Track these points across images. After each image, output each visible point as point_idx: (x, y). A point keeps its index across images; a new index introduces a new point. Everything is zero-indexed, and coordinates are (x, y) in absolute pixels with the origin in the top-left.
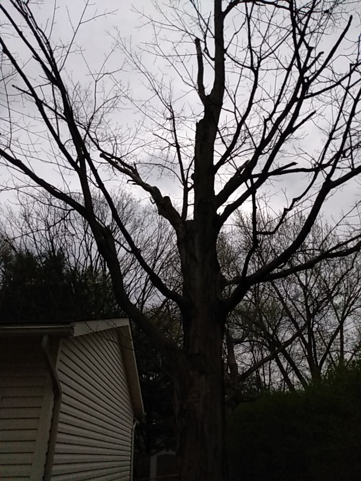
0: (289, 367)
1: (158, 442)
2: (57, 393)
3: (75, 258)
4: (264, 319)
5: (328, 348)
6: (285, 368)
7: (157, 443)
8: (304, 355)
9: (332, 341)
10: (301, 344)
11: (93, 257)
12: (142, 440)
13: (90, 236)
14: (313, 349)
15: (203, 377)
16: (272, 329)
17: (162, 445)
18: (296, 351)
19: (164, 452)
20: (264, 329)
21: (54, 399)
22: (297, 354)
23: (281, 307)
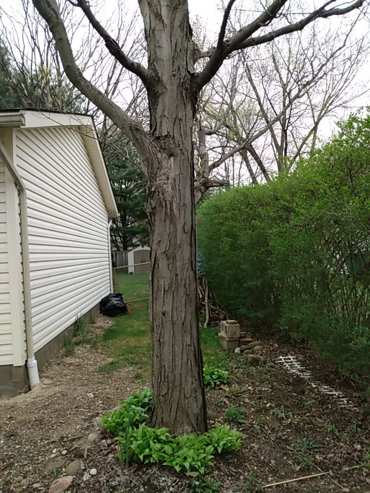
0: (258, 170)
1: (134, 240)
2: (21, 190)
3: (20, 51)
4: (238, 122)
5: (299, 150)
6: (254, 172)
7: (133, 242)
8: (275, 159)
9: (304, 143)
10: (273, 147)
11: (42, 51)
12: (120, 241)
13: (32, 20)
14: (284, 152)
15: (172, 159)
16: (246, 133)
17: (138, 243)
18: (266, 156)
19: (140, 248)
20: (237, 133)
21: (19, 195)
22: (268, 159)
23: (258, 108)
